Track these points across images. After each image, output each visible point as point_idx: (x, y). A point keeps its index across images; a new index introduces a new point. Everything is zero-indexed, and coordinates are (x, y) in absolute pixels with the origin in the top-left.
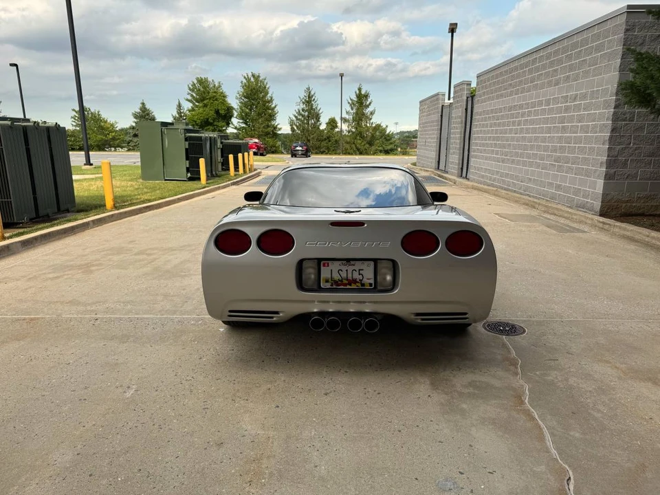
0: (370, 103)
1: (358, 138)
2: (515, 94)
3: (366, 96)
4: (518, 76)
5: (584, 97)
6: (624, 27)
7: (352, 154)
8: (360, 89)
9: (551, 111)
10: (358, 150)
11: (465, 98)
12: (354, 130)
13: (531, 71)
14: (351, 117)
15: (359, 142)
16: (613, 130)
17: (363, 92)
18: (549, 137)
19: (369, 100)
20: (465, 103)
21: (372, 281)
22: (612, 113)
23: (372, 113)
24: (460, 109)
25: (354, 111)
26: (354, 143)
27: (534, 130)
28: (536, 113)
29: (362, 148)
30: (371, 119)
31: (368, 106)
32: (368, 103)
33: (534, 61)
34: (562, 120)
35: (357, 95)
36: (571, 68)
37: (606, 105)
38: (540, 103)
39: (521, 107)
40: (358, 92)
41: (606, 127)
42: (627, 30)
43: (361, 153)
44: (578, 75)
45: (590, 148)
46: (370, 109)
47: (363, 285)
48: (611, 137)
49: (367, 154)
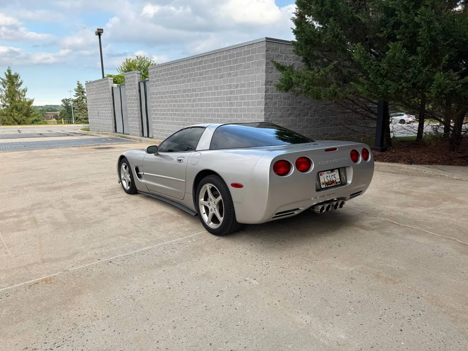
0: (21, 83)
1: (14, 110)
2: (188, 82)
3: (16, 77)
4: (188, 71)
5: (243, 86)
6: (265, 49)
7: (10, 124)
8: (9, 71)
9: (219, 93)
10: (16, 121)
11: (137, 83)
12: (8, 104)
13: (199, 69)
14: (4, 93)
15: (16, 114)
16: (266, 104)
17: (13, 74)
18: (220, 109)
19: (20, 80)
20: (137, 86)
21: (339, 180)
22: (264, 95)
23: (25, 91)
24: (135, 90)
25: (7, 88)
26: (11, 115)
27: (208, 105)
28: (208, 94)
29: (19, 119)
30: (25, 95)
31: (19, 85)
32: (19, 82)
33: (201, 62)
34: (230, 99)
35: (6, 75)
36: (231, 69)
37: (259, 90)
38: (210, 89)
39: (194, 90)
40: (7, 73)
41: (261, 102)
42: (267, 51)
43: (19, 124)
44: (237, 73)
45: (252, 115)
46: (22, 87)
47: (337, 183)
48: (265, 108)
49: (25, 124)
